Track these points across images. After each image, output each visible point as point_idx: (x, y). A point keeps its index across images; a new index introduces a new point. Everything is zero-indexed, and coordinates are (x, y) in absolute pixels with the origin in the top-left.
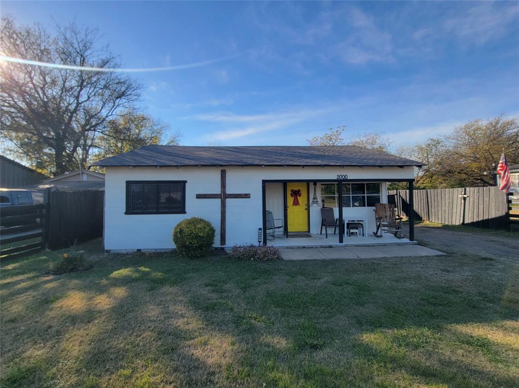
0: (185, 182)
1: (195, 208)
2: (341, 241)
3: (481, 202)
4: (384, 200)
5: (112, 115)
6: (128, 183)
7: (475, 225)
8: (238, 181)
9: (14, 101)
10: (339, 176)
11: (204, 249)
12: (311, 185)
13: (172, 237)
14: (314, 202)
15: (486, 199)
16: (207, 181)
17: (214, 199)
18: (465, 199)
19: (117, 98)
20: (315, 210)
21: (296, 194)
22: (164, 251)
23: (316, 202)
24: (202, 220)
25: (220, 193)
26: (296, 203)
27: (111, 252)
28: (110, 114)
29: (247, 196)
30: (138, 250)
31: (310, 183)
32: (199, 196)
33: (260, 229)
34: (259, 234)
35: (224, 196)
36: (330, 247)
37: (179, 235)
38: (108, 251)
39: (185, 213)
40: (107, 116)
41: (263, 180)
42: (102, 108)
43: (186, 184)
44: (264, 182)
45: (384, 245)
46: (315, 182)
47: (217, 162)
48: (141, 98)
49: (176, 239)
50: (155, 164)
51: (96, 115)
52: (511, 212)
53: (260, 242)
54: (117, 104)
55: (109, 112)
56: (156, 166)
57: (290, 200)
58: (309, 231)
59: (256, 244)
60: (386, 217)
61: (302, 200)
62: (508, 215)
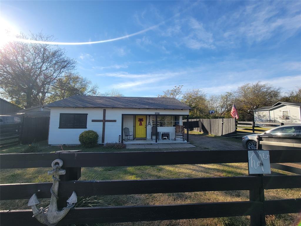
0: (87, 114)
1: (91, 126)
2: (156, 142)
3: (228, 125)
4: (181, 124)
5: (59, 76)
6: (61, 114)
7: (226, 135)
8: (111, 114)
9: (6, 69)
10: (156, 113)
11: (93, 144)
12: (148, 117)
13: (79, 139)
14: (149, 124)
15: (229, 124)
16: (97, 114)
17: (100, 122)
18: (223, 124)
19: (62, 68)
20: (149, 128)
21: (141, 120)
22: (76, 145)
23: (150, 124)
24: (92, 131)
25: (103, 119)
26: (141, 124)
27: (51, 145)
28: (58, 76)
29: (115, 121)
30: (64, 145)
31: (147, 116)
32: (93, 121)
33: (120, 136)
34: (120, 138)
35: (104, 121)
36: (151, 144)
37: (82, 138)
38: (50, 145)
39: (87, 128)
40: (56, 77)
41: (122, 114)
42: (54, 73)
43: (88, 115)
44: (123, 115)
45: (175, 143)
46: (150, 115)
47: (102, 106)
48: (75, 68)
49: (80, 140)
50: (73, 106)
51: (50, 76)
52: (237, 130)
53: (119, 141)
54: (62, 71)
55: (57, 75)
56: (74, 107)
57: (138, 123)
58: (146, 138)
59: (118, 142)
60: (179, 131)
61: (143, 123)
62: (236, 132)
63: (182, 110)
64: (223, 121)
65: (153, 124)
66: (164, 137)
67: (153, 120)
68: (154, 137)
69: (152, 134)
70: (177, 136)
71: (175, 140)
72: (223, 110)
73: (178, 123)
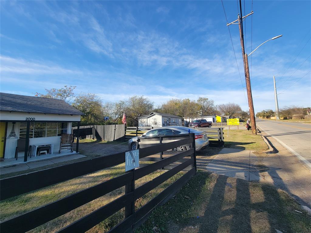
2: (26, 160)
3: (119, 131)
4: (69, 132)
10: (28, 118)
12: (10, 124)
18: (115, 129)
20: (12, 141)
31: (8, 123)
52: (126, 134)
58: (3, 157)
62: (125, 136)
63: (72, 115)
64: (115, 127)
65: (20, 135)
66: (41, 152)
67: (21, 129)
68: (21, 155)
69: (18, 150)
70: (62, 148)
71: (60, 152)
72: (117, 116)
73: (66, 131)
